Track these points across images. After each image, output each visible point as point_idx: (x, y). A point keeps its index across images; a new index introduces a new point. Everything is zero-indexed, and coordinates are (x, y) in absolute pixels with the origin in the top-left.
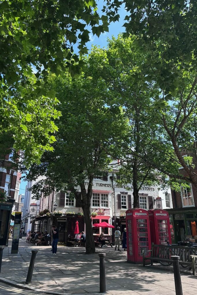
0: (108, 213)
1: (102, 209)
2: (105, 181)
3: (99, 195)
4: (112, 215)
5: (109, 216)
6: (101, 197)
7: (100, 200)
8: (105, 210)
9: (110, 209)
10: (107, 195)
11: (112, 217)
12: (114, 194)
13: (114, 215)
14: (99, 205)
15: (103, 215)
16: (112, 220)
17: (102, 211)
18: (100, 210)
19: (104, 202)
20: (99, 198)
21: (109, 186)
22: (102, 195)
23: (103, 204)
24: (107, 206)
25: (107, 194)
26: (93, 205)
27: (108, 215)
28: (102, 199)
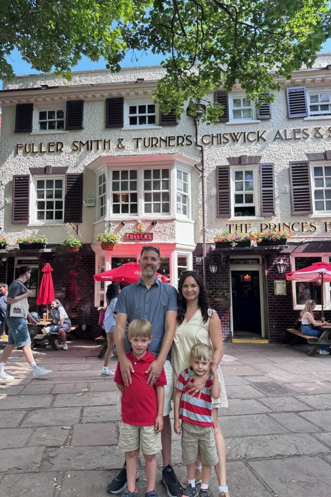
0: (168, 231)
1: (146, 221)
2: (168, 125)
3: (134, 174)
4: (195, 240)
5: (172, 242)
6: (141, 180)
7: (141, 191)
8: (153, 223)
9: (173, 220)
10: (166, 173)
11: (194, 248)
12: (200, 168)
13: (202, 242)
14: (134, 209)
15: (147, 240)
16: (194, 258)
17: (144, 228)
18: (138, 224)
19: (157, 197)
20: (134, 186)
21: (185, 142)
22: (147, 173)
23: (152, 202)
24: (167, 209)
25: (165, 167)
26: (116, 210)
27: (168, 241)
28: (145, 189)
